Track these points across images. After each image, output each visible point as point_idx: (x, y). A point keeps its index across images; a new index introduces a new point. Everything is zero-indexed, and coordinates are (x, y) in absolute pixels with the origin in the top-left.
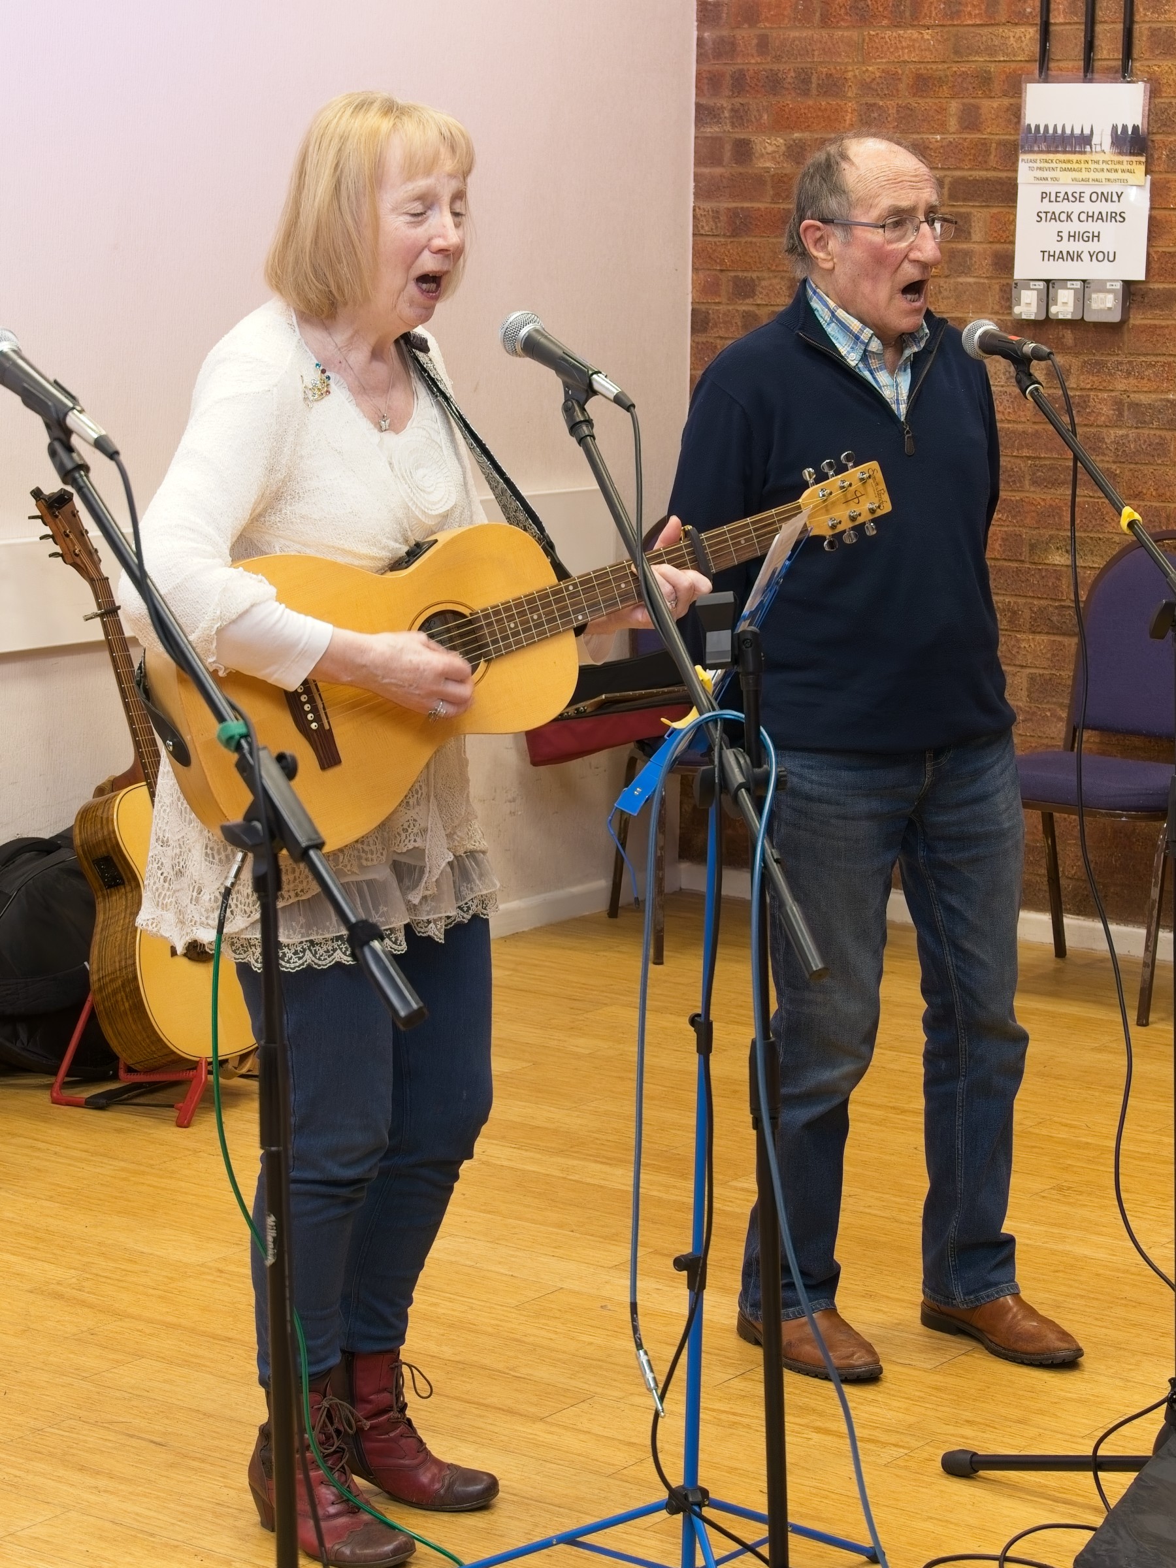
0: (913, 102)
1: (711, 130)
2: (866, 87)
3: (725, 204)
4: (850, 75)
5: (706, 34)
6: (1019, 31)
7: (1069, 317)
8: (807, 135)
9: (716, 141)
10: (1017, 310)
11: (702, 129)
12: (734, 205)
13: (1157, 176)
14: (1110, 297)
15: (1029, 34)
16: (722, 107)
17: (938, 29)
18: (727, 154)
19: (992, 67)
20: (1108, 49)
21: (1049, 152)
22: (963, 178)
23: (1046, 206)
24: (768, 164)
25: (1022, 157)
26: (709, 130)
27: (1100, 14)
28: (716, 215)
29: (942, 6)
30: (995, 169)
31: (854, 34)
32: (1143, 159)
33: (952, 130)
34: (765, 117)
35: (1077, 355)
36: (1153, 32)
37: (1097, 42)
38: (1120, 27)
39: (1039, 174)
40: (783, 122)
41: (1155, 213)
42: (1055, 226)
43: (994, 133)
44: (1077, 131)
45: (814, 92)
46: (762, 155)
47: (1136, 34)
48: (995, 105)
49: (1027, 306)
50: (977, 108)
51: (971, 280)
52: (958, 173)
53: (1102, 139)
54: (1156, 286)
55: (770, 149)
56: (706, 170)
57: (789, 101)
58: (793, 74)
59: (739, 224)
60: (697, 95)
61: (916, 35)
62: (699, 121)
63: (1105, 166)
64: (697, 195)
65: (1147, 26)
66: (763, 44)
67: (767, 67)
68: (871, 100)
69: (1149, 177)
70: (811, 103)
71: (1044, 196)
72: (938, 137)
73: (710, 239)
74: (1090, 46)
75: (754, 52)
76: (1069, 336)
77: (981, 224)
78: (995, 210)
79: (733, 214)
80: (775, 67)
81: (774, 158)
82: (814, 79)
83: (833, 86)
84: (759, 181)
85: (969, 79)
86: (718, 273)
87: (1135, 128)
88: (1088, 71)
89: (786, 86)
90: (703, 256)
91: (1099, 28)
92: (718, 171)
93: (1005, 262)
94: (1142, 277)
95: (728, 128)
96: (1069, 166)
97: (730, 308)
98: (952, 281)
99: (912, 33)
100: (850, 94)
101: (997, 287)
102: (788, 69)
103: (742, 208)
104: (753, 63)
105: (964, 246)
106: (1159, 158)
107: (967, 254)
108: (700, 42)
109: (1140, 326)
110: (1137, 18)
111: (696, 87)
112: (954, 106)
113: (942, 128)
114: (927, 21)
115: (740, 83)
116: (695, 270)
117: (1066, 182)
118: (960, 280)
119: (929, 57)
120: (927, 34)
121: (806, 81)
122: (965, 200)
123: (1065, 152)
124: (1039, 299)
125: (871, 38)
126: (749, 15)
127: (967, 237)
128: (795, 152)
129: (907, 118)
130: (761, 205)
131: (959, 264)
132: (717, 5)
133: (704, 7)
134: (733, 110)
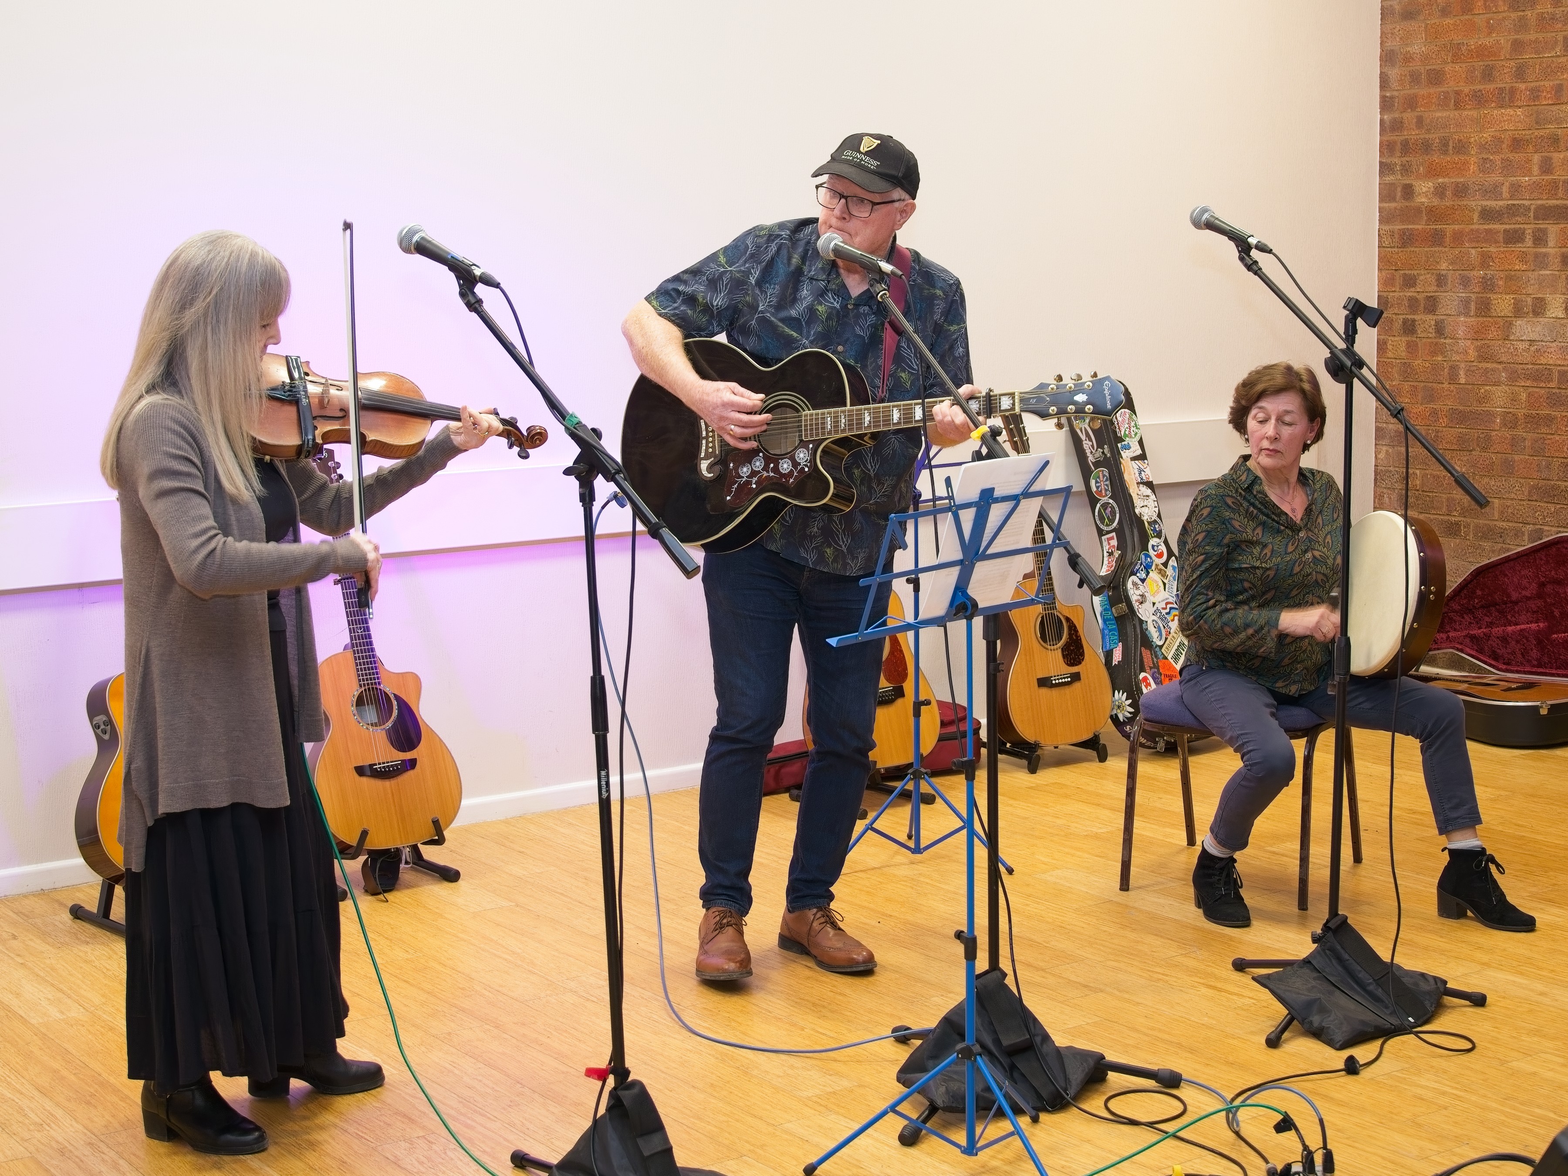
0: (1511, 156)
1: (1389, 179)
2: (1482, 147)
3: (1398, 227)
5: (1385, 117)
8: (1446, 180)
9: (1392, 184)
11: (1384, 178)
12: (1403, 227)
16: (1395, 164)
17: (1526, 108)
18: (1399, 194)
22: (1542, 205)
24: (1423, 200)
26: (1387, 179)
28: (1392, 234)
29: (1528, 93)
30: (1562, 199)
31: (1474, 113)
33: (1535, 173)
34: (1421, 169)
40: (1432, 172)
45: (1451, 152)
46: (1420, 194)
48: (1562, 157)
50: (1551, 159)
51: (1548, 272)
52: (1539, 202)
55: (1424, 190)
56: (1386, 205)
57: (1436, 158)
58: (1438, 141)
59: (1407, 239)
61: (1512, 113)
62: (1381, 173)
64: (1381, 221)
66: (1420, 121)
67: (1422, 137)
68: (1485, 156)
70: (1449, 159)
72: (1527, 178)
73: (1389, 249)
75: (1414, 127)
77: (1554, 235)
78: (1562, 226)
79: (1403, 233)
80: (1427, 136)
81: (1427, 196)
82: (1451, 144)
83: (1462, 148)
84: (1418, 210)
85: (1545, 140)
86: (1393, 271)
89: (1434, 148)
90: (1384, 261)
92: (1393, 205)
95: (1399, 177)
97: (1401, 294)
98: (1536, 273)
99: (1510, 111)
100: (1472, 152)
101: (1564, 276)
102: (1435, 137)
103: (1408, 229)
104: (1413, 134)
105: (1544, 250)
107: (1545, 255)
108: (1382, 122)
112: (1536, 158)
113: (1529, 172)
114: (1519, 103)
115: (1406, 148)
116: (1380, 270)
118: (1541, 272)
119: (1520, 126)
120: (1519, 112)
121: (1446, 145)
122: (1543, 220)
125: (1485, 115)
126: (1411, 103)
127: (1546, 245)
128: (1440, 191)
129: (1508, 167)
130: (1420, 227)
131: (1541, 261)
132: (1392, 98)
133: (1383, 99)
134: (1402, 165)
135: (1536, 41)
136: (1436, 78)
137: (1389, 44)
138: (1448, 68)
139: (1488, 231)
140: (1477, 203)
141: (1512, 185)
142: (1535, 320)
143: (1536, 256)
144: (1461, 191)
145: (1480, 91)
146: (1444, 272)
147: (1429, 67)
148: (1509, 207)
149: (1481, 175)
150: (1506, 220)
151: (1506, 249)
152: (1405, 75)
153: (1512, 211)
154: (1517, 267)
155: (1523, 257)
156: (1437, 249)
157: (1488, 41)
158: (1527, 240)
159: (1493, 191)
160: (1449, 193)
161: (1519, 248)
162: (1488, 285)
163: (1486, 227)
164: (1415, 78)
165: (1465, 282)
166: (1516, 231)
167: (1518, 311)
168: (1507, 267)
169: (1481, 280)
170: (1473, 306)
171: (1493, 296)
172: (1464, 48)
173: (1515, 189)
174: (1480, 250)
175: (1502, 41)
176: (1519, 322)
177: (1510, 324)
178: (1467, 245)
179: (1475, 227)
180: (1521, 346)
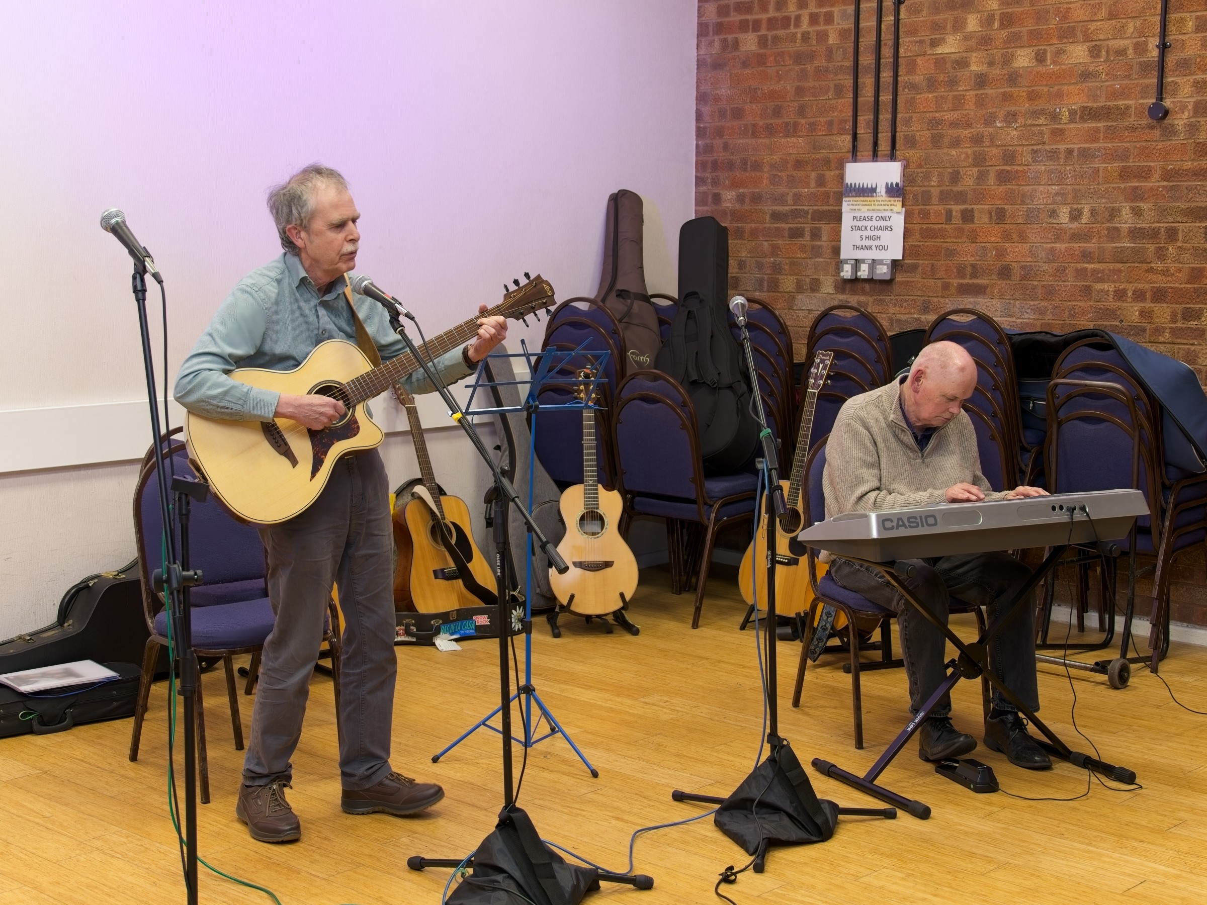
0: (794, 173)
1: (703, 189)
2: (773, 166)
4: (765, 160)
5: (700, 142)
6: (843, 137)
7: (866, 277)
8: (746, 190)
9: (704, 193)
10: (842, 274)
11: (698, 188)
13: (908, 207)
14: (885, 267)
15: (848, 138)
16: (708, 178)
17: (806, 138)
18: (710, 201)
19: (831, 156)
20: (884, 146)
21: (856, 196)
22: (818, 210)
23: (856, 223)
24: (728, 205)
25: (844, 199)
26: (701, 188)
27: (880, 128)
29: (807, 126)
30: (832, 205)
31: (767, 141)
32: (901, 199)
33: (812, 186)
34: (727, 182)
35: (871, 296)
36: (906, 137)
37: (879, 142)
38: (889, 134)
39: (852, 207)
40: (735, 184)
41: (907, 225)
42: (859, 233)
43: (832, 187)
44: (870, 186)
45: (749, 169)
46: (725, 201)
47: (898, 137)
48: (832, 174)
49: (847, 272)
50: (824, 175)
51: (822, 260)
52: (816, 208)
53: (882, 190)
54: (906, 261)
55: (729, 197)
56: (700, 208)
57: (738, 174)
58: (739, 161)
60: (696, 172)
62: (697, 184)
63: (883, 203)
65: (902, 134)
66: (726, 147)
67: (728, 157)
68: (775, 173)
69: (904, 209)
70: (747, 174)
71: (854, 218)
72: (806, 190)
74: (876, 144)
75: (722, 150)
76: (867, 287)
77: (826, 232)
78: (832, 225)
80: (731, 158)
81: (731, 202)
82: (749, 163)
83: (757, 166)
85: (820, 162)
87: (897, 184)
88: (875, 156)
89: (736, 167)
91: (880, 135)
92: (705, 208)
93: (837, 251)
94: (900, 257)
95: (710, 187)
96: (866, 203)
98: (813, 260)
99: (794, 140)
100: (765, 170)
101: (834, 263)
102: (737, 158)
104: (721, 155)
105: (819, 243)
106: (909, 198)
107: (820, 247)
108: (697, 146)
109: (900, 281)
110: (898, 130)
111: (696, 168)
112: (813, 175)
113: (807, 185)
114: (801, 134)
115: (715, 166)
117: (864, 211)
118: (817, 260)
119: (801, 151)
120: (800, 140)
121: (745, 164)
123: (864, 196)
124: (852, 269)
125: (775, 142)
126: (719, 132)
127: (820, 239)
128: (741, 199)
129: (792, 181)
131: (816, 252)
132: (705, 128)
133: (698, 129)
134: (712, 179)
135: (814, 87)
136: (738, 114)
137: (702, 88)
138: (747, 107)
139: (777, 229)
140: (768, 208)
141: (795, 195)
142: (812, 295)
143: (813, 247)
144: (756, 199)
145: (772, 124)
146: (743, 259)
147: (732, 106)
148: (792, 211)
149: (772, 187)
150: (790, 221)
151: (790, 242)
152: (715, 112)
153: (795, 214)
154: (799, 256)
155: (803, 248)
156: (739, 241)
157: (777, 87)
158: (806, 236)
159: (780, 199)
161: (800, 241)
162: (777, 269)
163: (776, 225)
164: (722, 114)
165: (760, 266)
166: (797, 229)
167: (800, 288)
168: (791, 255)
169: (771, 265)
170: (765, 284)
171: (780, 277)
172: (759, 92)
173: (797, 198)
174: (770, 242)
175: (788, 87)
176: (800, 297)
177: (794, 297)
178: (761, 239)
179: (767, 225)
180: (801, 314)
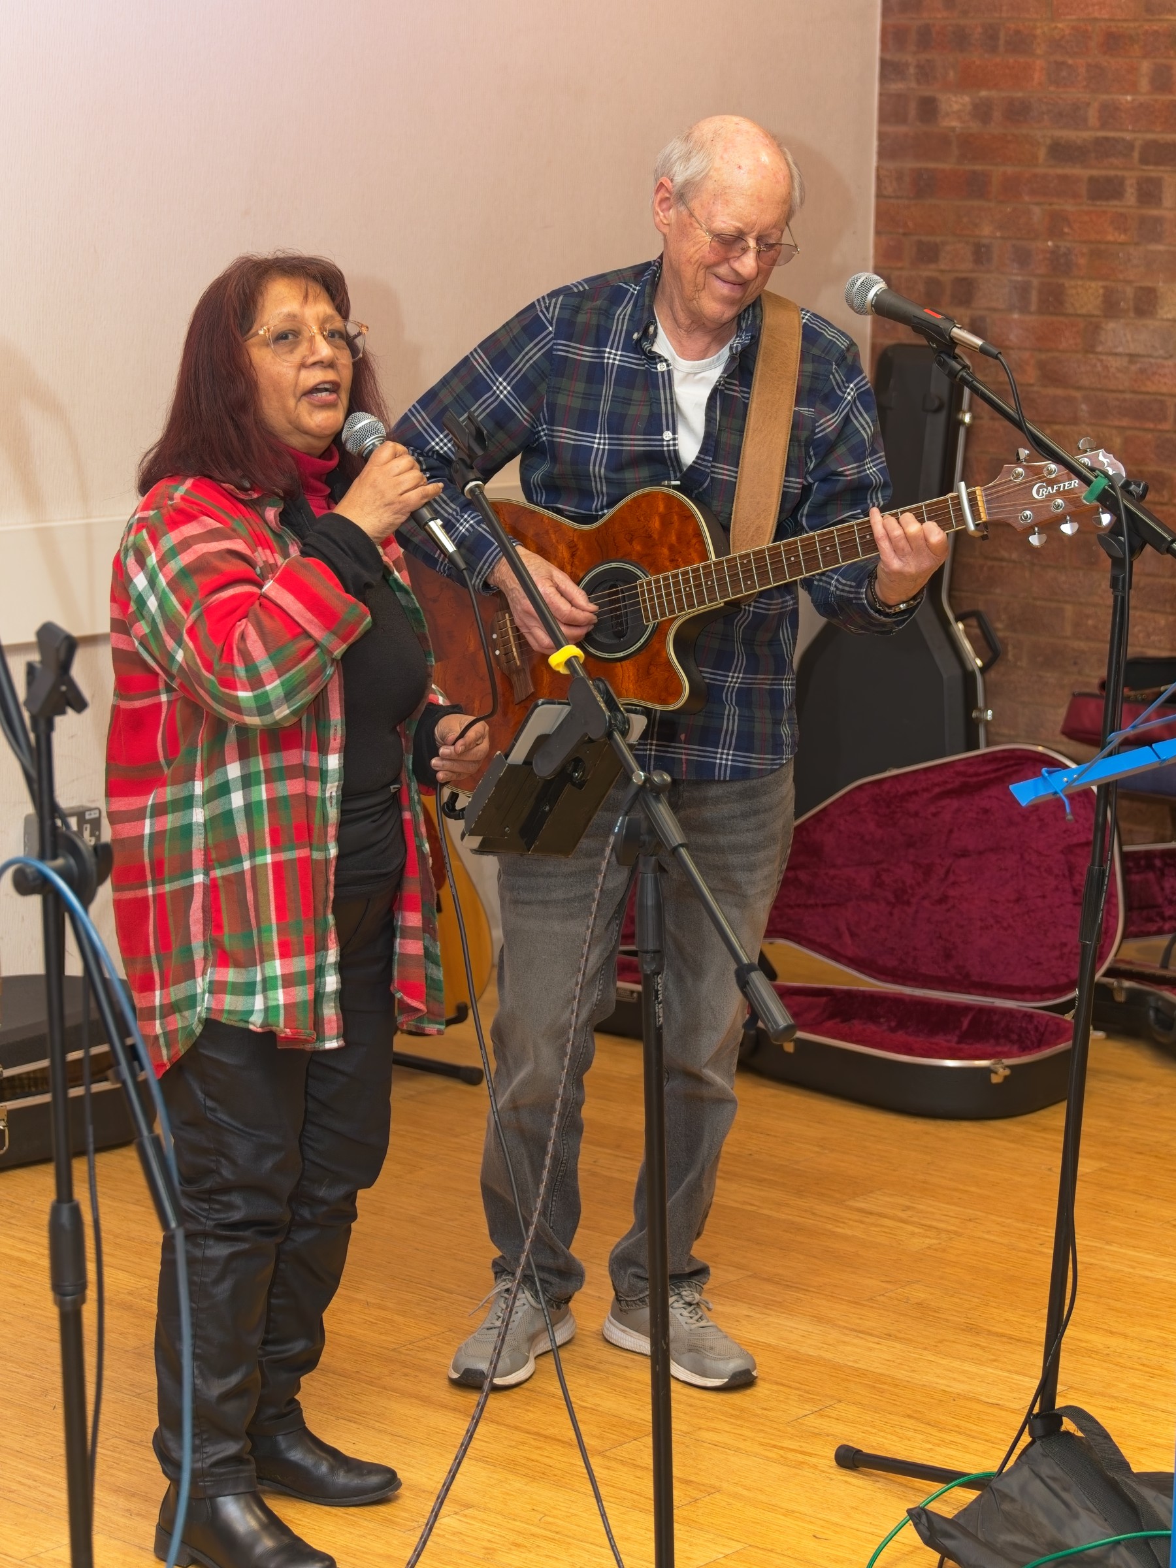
0: (1103, 61)
1: (896, 87)
2: (1055, 44)
3: (910, 164)
4: (1039, 32)
8: (994, 94)
9: (901, 98)
11: (886, 86)
12: (919, 165)
16: (908, 63)
18: (913, 113)
22: (1155, 142)
24: (955, 124)
26: (893, 86)
28: (899, 176)
33: (1143, 90)
34: (951, 74)
40: (968, 80)
45: (1002, 49)
46: (947, 114)
50: (1170, 68)
51: (1161, 247)
52: (1150, 136)
55: (956, 107)
56: (890, 129)
57: (976, 57)
58: (979, 30)
59: (924, 186)
60: (882, 50)
62: (883, 77)
64: (881, 154)
67: (954, 22)
68: (1059, 58)
70: (998, 60)
72: (1129, 98)
73: (893, 201)
75: (940, 6)
79: (918, 175)
80: (962, 22)
81: (960, 118)
82: (1002, 35)
83: (1020, 43)
84: (945, 140)
85: (1161, 38)
86: (900, 237)
89: (973, 42)
90: (886, 219)
92: (902, 129)
95: (913, 85)
97: (913, 273)
98: (1142, 248)
100: (1039, 52)
102: (975, 24)
103: (926, 169)
104: (939, 17)
105: (1155, 212)
107: (1158, 220)
111: (882, 42)
112: (1146, 66)
113: (1133, 88)
115: (925, 39)
116: (878, 233)
119: (1120, 14)
121: (994, 37)
122: (1157, 164)
127: (1158, 204)
128: (982, 111)
129: (1097, 77)
130: (946, 166)
131: (1150, 230)
134: (919, 66)
139: (1064, 178)
140: (1044, 133)
141: (1105, 107)
142: (1139, 322)
143: (1143, 220)
144: (1017, 112)
146: (985, 241)
148: (1098, 142)
149: (1052, 88)
150: (1093, 162)
151: (1091, 208)
153: (1104, 148)
154: (1110, 238)
155: (1120, 221)
156: (976, 203)
158: (1128, 195)
159: (1073, 116)
160: (997, 115)
161: (1113, 206)
162: (1060, 264)
163: (1060, 171)
165: (1023, 258)
166: (1109, 180)
167: (1111, 307)
168: (1093, 236)
169: (1048, 255)
170: (1034, 296)
171: (1068, 283)
173: (1110, 114)
174: (1047, 207)
176: (1111, 325)
177: (1097, 328)
178: (1027, 198)
179: (1040, 171)
180: (1114, 363)
